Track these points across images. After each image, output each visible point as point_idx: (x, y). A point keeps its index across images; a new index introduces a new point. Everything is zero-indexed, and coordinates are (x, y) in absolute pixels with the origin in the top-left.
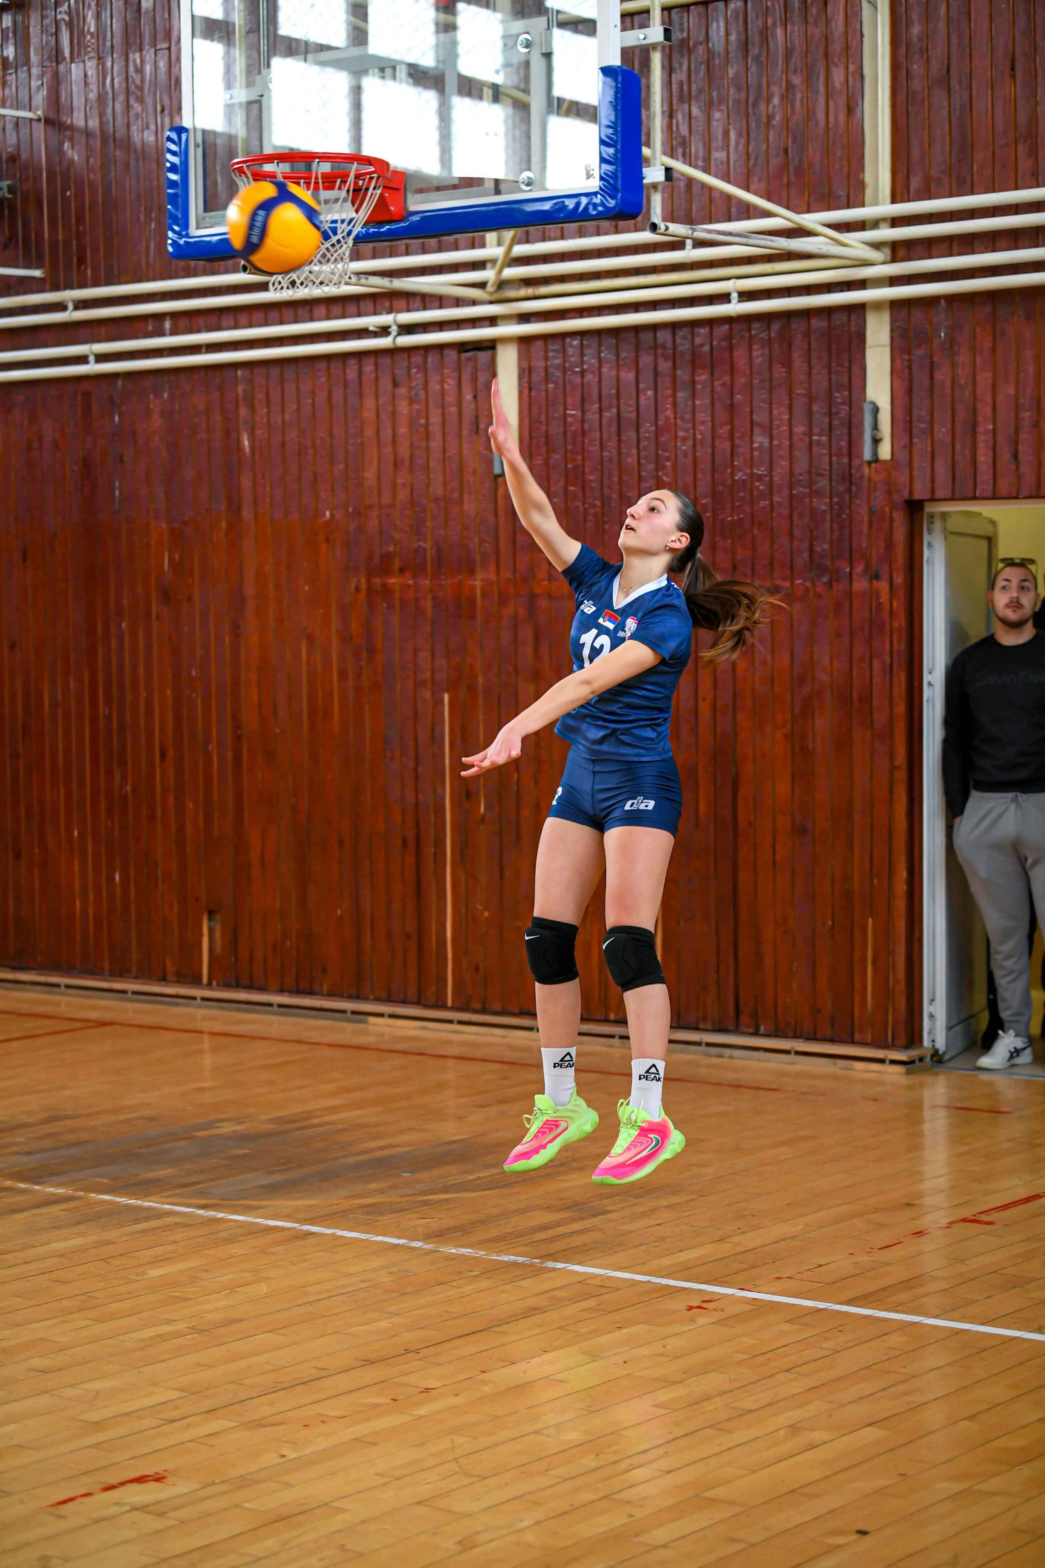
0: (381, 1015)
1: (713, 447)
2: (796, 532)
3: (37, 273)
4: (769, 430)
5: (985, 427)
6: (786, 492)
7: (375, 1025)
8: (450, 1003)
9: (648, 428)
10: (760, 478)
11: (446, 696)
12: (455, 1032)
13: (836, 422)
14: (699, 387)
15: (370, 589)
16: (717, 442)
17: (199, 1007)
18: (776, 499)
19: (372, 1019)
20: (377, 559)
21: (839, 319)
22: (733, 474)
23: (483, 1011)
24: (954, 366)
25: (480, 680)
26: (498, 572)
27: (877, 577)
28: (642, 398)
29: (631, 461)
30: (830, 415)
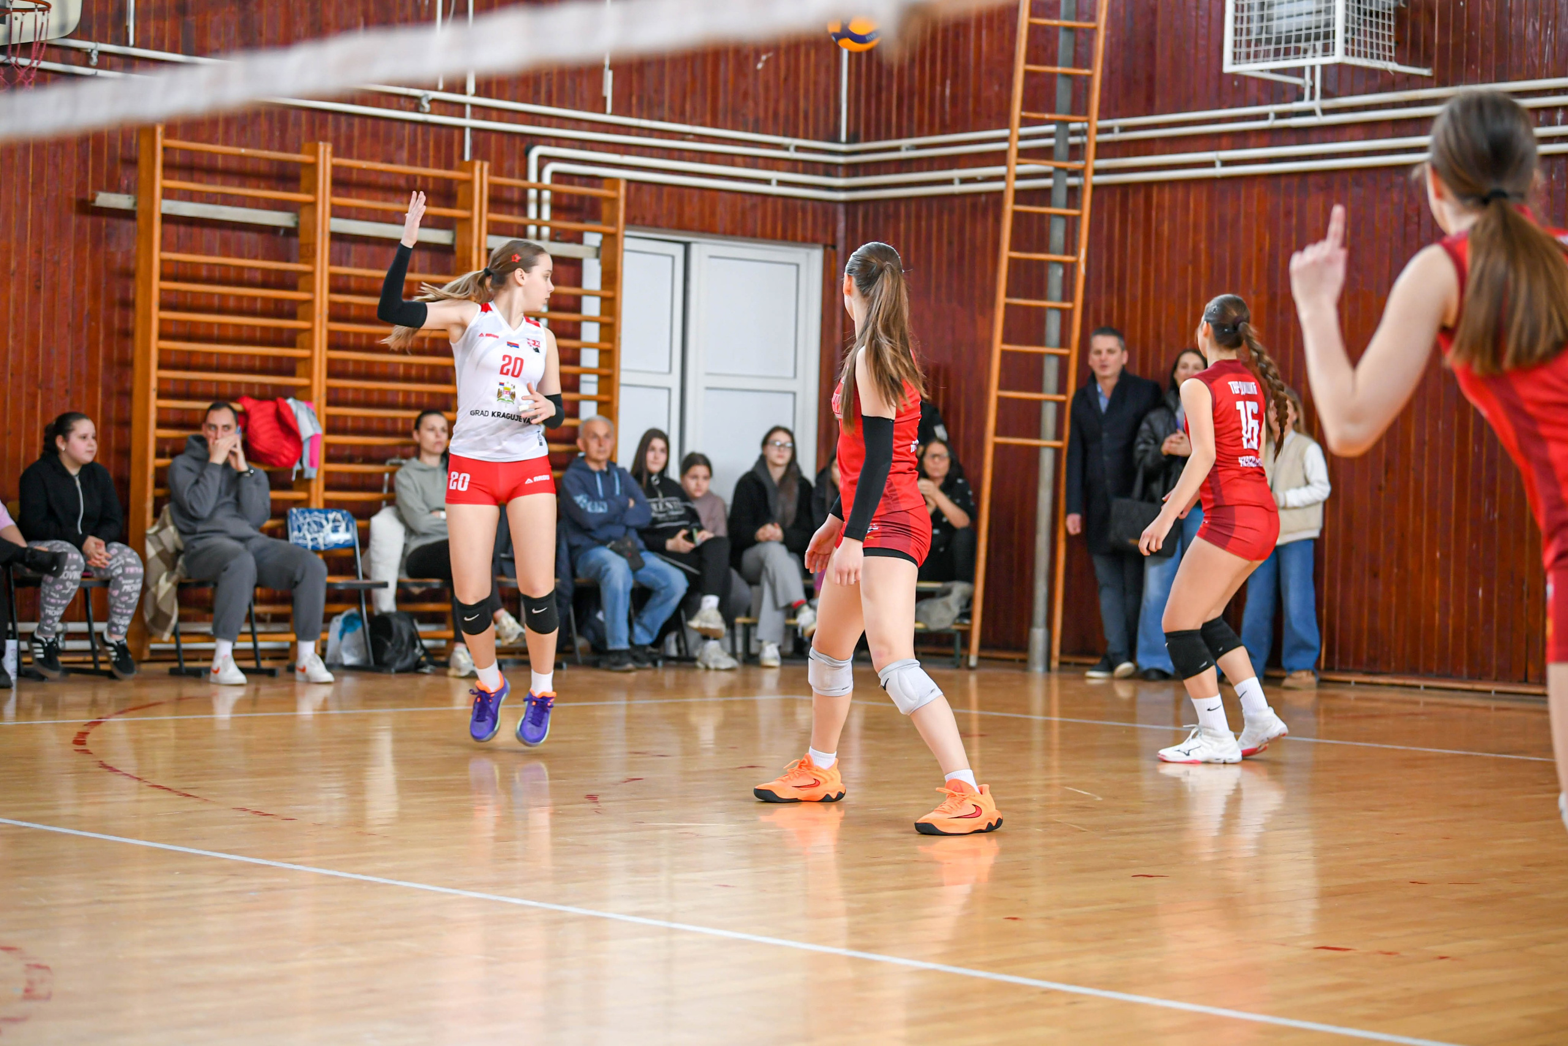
3: (1426, 72)
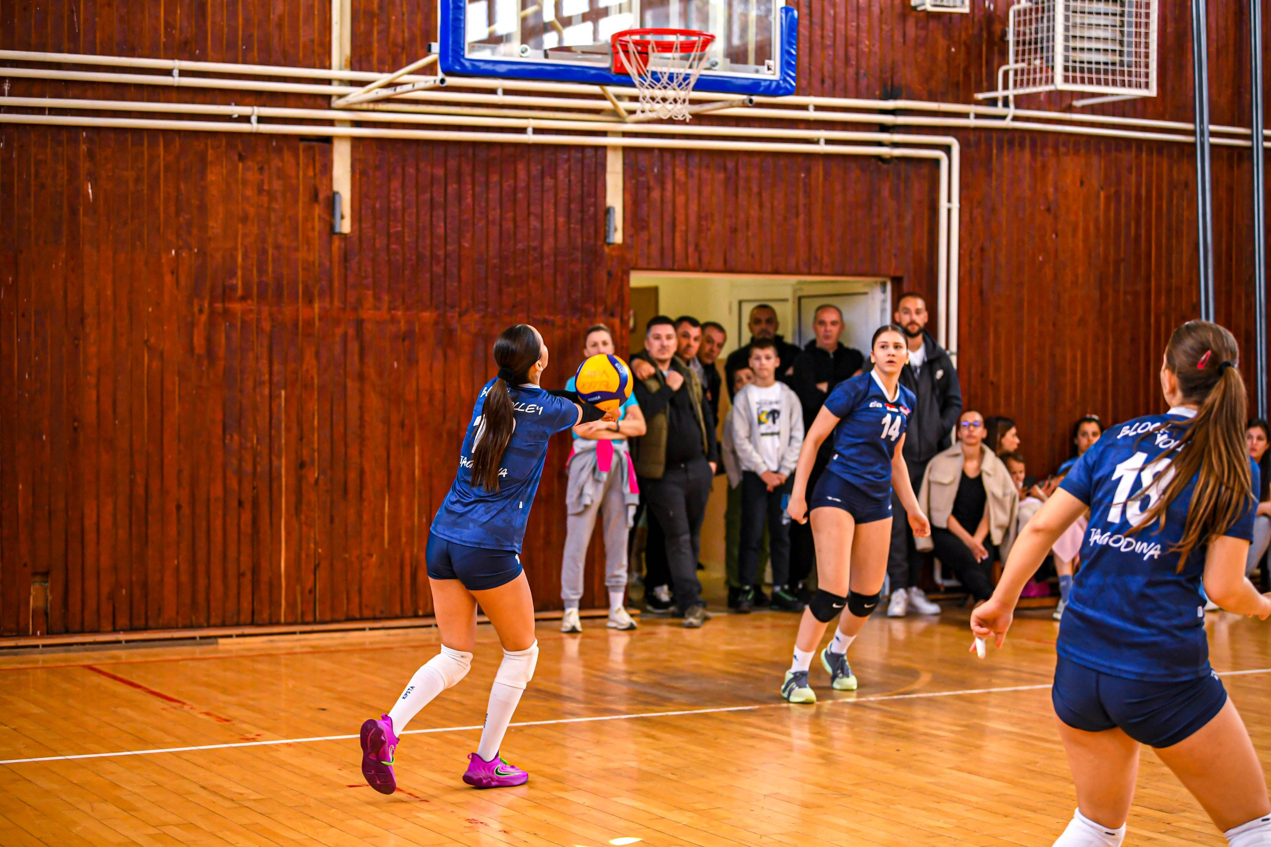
0: (230, 636)
1: (501, 226)
2: (559, 284)
4: (541, 218)
5: (680, 227)
6: (552, 259)
7: (225, 644)
8: (283, 620)
9: (453, 209)
10: (535, 249)
11: (283, 393)
12: (298, 640)
13: (586, 217)
14: (491, 185)
15: (212, 313)
16: (504, 223)
17: (42, 653)
18: (545, 262)
19: (221, 641)
20: (219, 291)
21: (589, 153)
22: (515, 245)
23: (315, 622)
24: (663, 189)
25: (316, 381)
26: (332, 302)
27: (612, 315)
28: (450, 189)
29: (440, 231)
30: (582, 211)
